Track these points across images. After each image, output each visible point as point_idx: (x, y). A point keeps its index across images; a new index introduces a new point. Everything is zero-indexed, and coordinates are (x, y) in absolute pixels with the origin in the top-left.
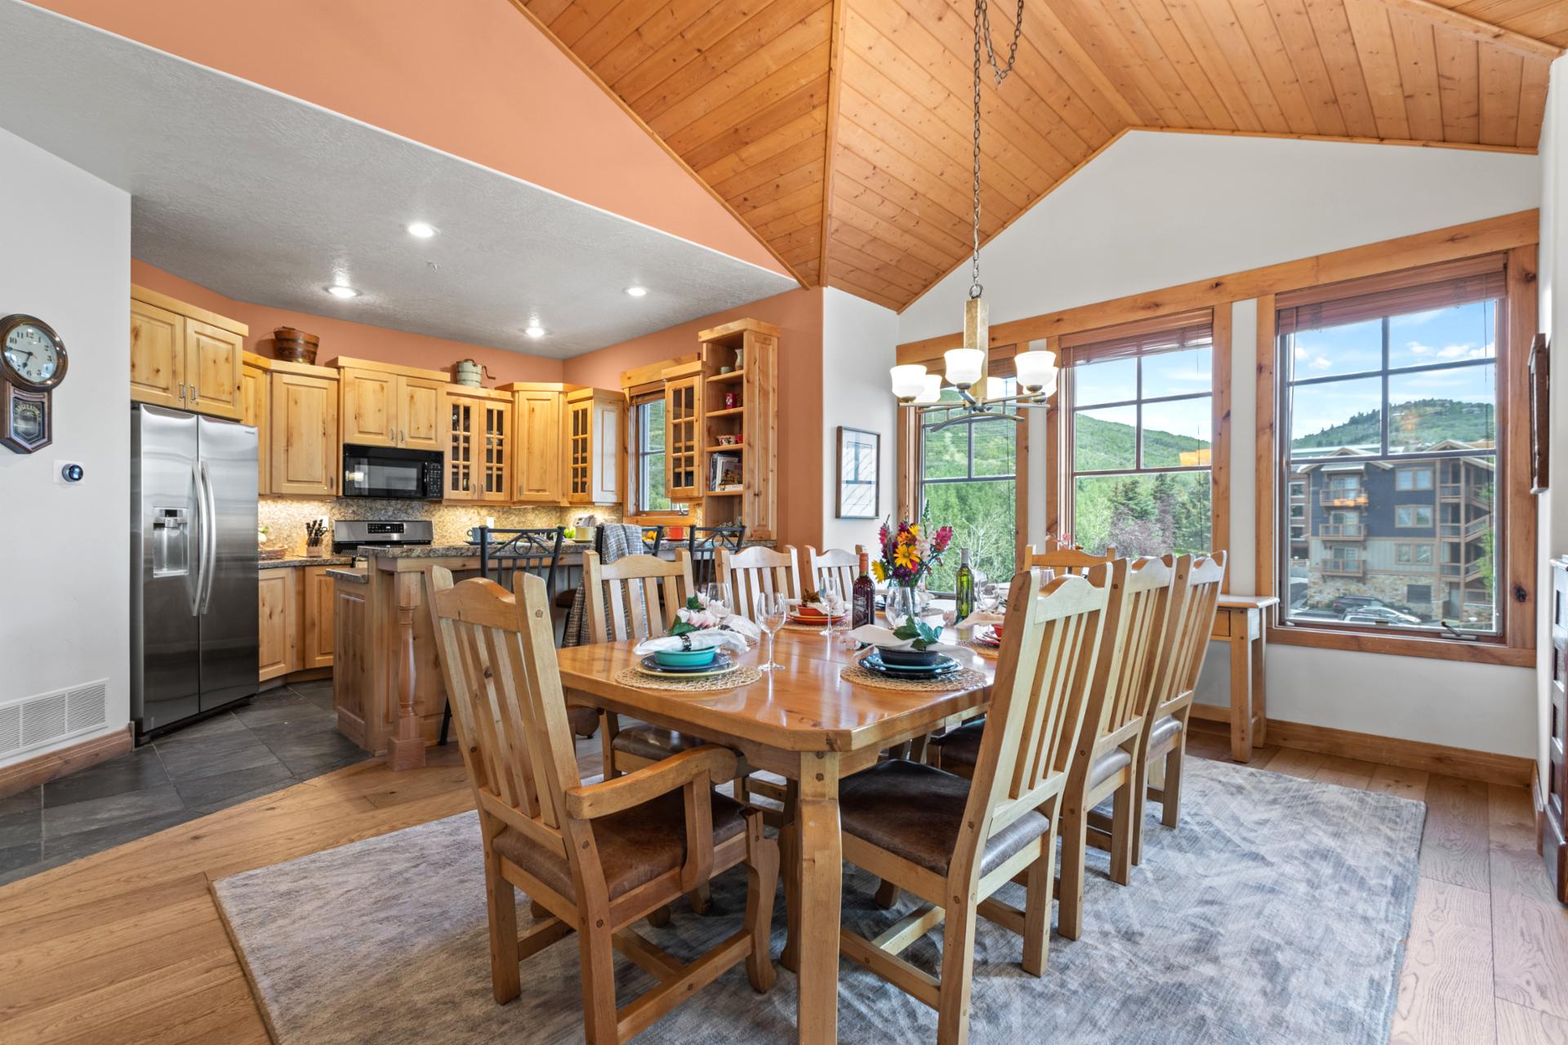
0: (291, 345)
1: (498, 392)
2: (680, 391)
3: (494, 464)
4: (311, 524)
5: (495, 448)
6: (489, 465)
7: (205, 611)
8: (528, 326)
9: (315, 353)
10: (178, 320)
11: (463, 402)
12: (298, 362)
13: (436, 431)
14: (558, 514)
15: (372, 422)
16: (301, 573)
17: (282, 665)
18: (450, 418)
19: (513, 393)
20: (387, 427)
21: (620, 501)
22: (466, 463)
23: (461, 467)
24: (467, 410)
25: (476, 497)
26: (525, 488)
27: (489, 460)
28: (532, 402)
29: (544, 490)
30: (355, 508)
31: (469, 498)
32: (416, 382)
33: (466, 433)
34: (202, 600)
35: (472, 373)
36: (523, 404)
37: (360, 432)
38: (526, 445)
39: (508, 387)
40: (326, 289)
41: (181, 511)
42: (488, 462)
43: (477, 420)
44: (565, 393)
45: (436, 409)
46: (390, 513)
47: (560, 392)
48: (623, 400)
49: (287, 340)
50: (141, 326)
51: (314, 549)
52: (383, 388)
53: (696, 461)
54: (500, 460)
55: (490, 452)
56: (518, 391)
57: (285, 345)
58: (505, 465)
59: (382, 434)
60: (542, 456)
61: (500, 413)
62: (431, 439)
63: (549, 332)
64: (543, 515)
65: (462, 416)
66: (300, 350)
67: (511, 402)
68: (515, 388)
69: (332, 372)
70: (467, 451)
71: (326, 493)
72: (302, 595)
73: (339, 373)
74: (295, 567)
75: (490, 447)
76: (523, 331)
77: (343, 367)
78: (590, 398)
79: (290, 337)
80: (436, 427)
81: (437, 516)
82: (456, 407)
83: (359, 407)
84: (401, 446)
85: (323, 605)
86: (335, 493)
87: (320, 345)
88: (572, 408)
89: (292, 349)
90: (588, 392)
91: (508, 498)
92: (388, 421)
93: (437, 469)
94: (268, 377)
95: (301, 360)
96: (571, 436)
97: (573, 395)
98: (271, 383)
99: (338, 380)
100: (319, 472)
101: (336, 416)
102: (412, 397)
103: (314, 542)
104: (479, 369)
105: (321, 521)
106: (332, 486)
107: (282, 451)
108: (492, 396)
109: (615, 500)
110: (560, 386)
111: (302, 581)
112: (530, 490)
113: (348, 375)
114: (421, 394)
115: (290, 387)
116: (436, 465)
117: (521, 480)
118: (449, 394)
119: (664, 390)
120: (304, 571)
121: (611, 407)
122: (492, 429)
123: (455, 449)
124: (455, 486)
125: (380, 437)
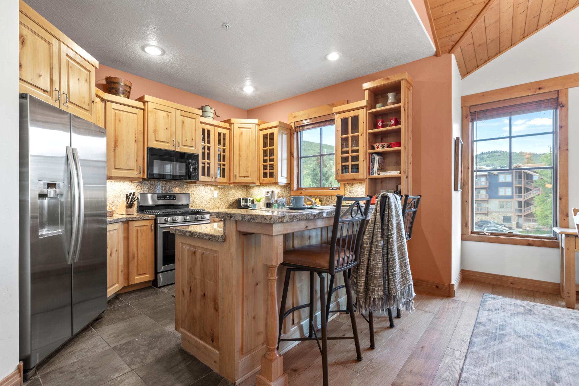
0: (117, 86)
1: (223, 123)
2: (347, 119)
3: (222, 162)
4: (129, 194)
5: (222, 154)
6: (219, 162)
7: (76, 260)
8: (244, 86)
9: (129, 92)
10: (55, 42)
11: (207, 127)
12: (121, 96)
13: (195, 142)
14: (246, 190)
15: (163, 135)
16: (126, 225)
17: (117, 285)
18: (201, 136)
19: (231, 124)
20: (171, 138)
21: (289, 182)
22: (208, 161)
23: (206, 163)
24: (209, 132)
25: (213, 180)
26: (237, 175)
27: (219, 160)
28: (241, 129)
29: (248, 177)
30: (149, 186)
31: (210, 180)
32: (185, 114)
33: (209, 145)
34: (75, 252)
35: (210, 112)
36: (237, 131)
37: (157, 141)
38: (238, 152)
39: (228, 121)
40: (143, 48)
41: (59, 184)
42: (218, 161)
43: (214, 138)
44: (259, 125)
45: (195, 130)
46: (167, 189)
47: (256, 124)
48: (291, 129)
49: (115, 83)
50: (27, 36)
51: (130, 210)
52: (168, 116)
53: (361, 158)
54: (224, 161)
55: (219, 155)
56: (233, 123)
57: (113, 86)
58: (227, 163)
59: (168, 142)
60: (247, 159)
61: (224, 134)
62: (193, 147)
63: (256, 89)
64: (239, 190)
65: (206, 135)
66: (121, 89)
67: (229, 129)
68: (232, 122)
69: (140, 105)
70: (209, 154)
71: (136, 176)
72: (127, 239)
73: (144, 105)
74: (123, 222)
75: (219, 153)
76: (241, 89)
77: (147, 102)
78: (276, 127)
79: (116, 81)
80: (195, 140)
81: (191, 190)
82: (203, 130)
83: (156, 125)
84: (178, 150)
85: (139, 245)
86: (142, 177)
87: (132, 88)
88: (262, 133)
89: (116, 88)
90: (276, 123)
91: (228, 181)
92: (171, 135)
93: (196, 164)
94: (103, 104)
95: (122, 95)
96: (262, 148)
97: (262, 126)
98: (105, 108)
99: (144, 110)
100: (133, 164)
101: (142, 131)
102: (183, 122)
103: (130, 206)
104: (212, 111)
105: (134, 193)
106: (140, 173)
107: (112, 150)
108: (221, 125)
109: (286, 182)
110: (256, 121)
111: (127, 230)
112: (240, 177)
113: (150, 106)
114: (187, 120)
115: (116, 111)
116: (195, 161)
117: (236, 171)
118: (201, 122)
119: (334, 119)
120: (128, 224)
121: (285, 132)
122: (220, 144)
123: (203, 153)
124: (203, 175)
125: (167, 144)
